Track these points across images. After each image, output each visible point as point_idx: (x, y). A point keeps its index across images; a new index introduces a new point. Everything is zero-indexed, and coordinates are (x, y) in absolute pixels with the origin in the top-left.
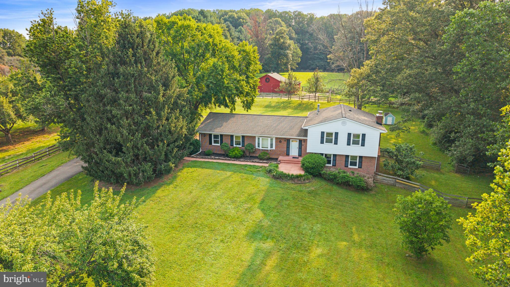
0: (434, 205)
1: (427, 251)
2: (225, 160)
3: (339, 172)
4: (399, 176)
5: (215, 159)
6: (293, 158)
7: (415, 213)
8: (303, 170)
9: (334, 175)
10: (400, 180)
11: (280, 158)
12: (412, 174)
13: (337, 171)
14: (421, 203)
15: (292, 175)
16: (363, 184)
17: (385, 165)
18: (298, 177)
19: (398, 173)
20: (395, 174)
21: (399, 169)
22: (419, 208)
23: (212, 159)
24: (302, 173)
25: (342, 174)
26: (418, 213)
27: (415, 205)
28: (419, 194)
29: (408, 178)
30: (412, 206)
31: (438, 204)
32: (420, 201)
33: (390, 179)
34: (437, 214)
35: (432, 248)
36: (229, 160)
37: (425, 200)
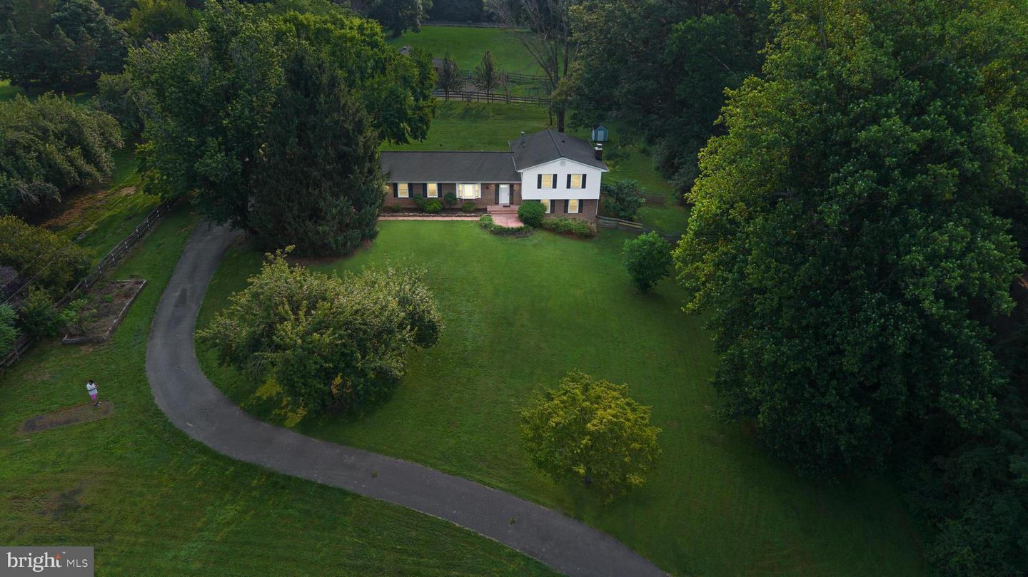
0: (656, 246)
1: (651, 286)
2: (423, 216)
3: (560, 221)
4: (621, 218)
5: (409, 216)
6: (504, 206)
7: (641, 254)
8: (521, 221)
9: (556, 224)
10: (624, 223)
11: (489, 208)
12: (634, 214)
13: (558, 219)
14: (646, 245)
15: (512, 228)
16: (587, 231)
17: (606, 207)
18: (519, 230)
19: (621, 215)
20: (617, 216)
21: (622, 210)
22: (644, 249)
23: (406, 216)
24: (521, 225)
25: (564, 222)
26: (644, 254)
27: (640, 247)
28: (643, 237)
29: (630, 219)
30: (638, 248)
31: (660, 244)
32: (645, 242)
33: (613, 222)
34: (660, 252)
35: (656, 284)
36: (428, 216)
37: (649, 242)
